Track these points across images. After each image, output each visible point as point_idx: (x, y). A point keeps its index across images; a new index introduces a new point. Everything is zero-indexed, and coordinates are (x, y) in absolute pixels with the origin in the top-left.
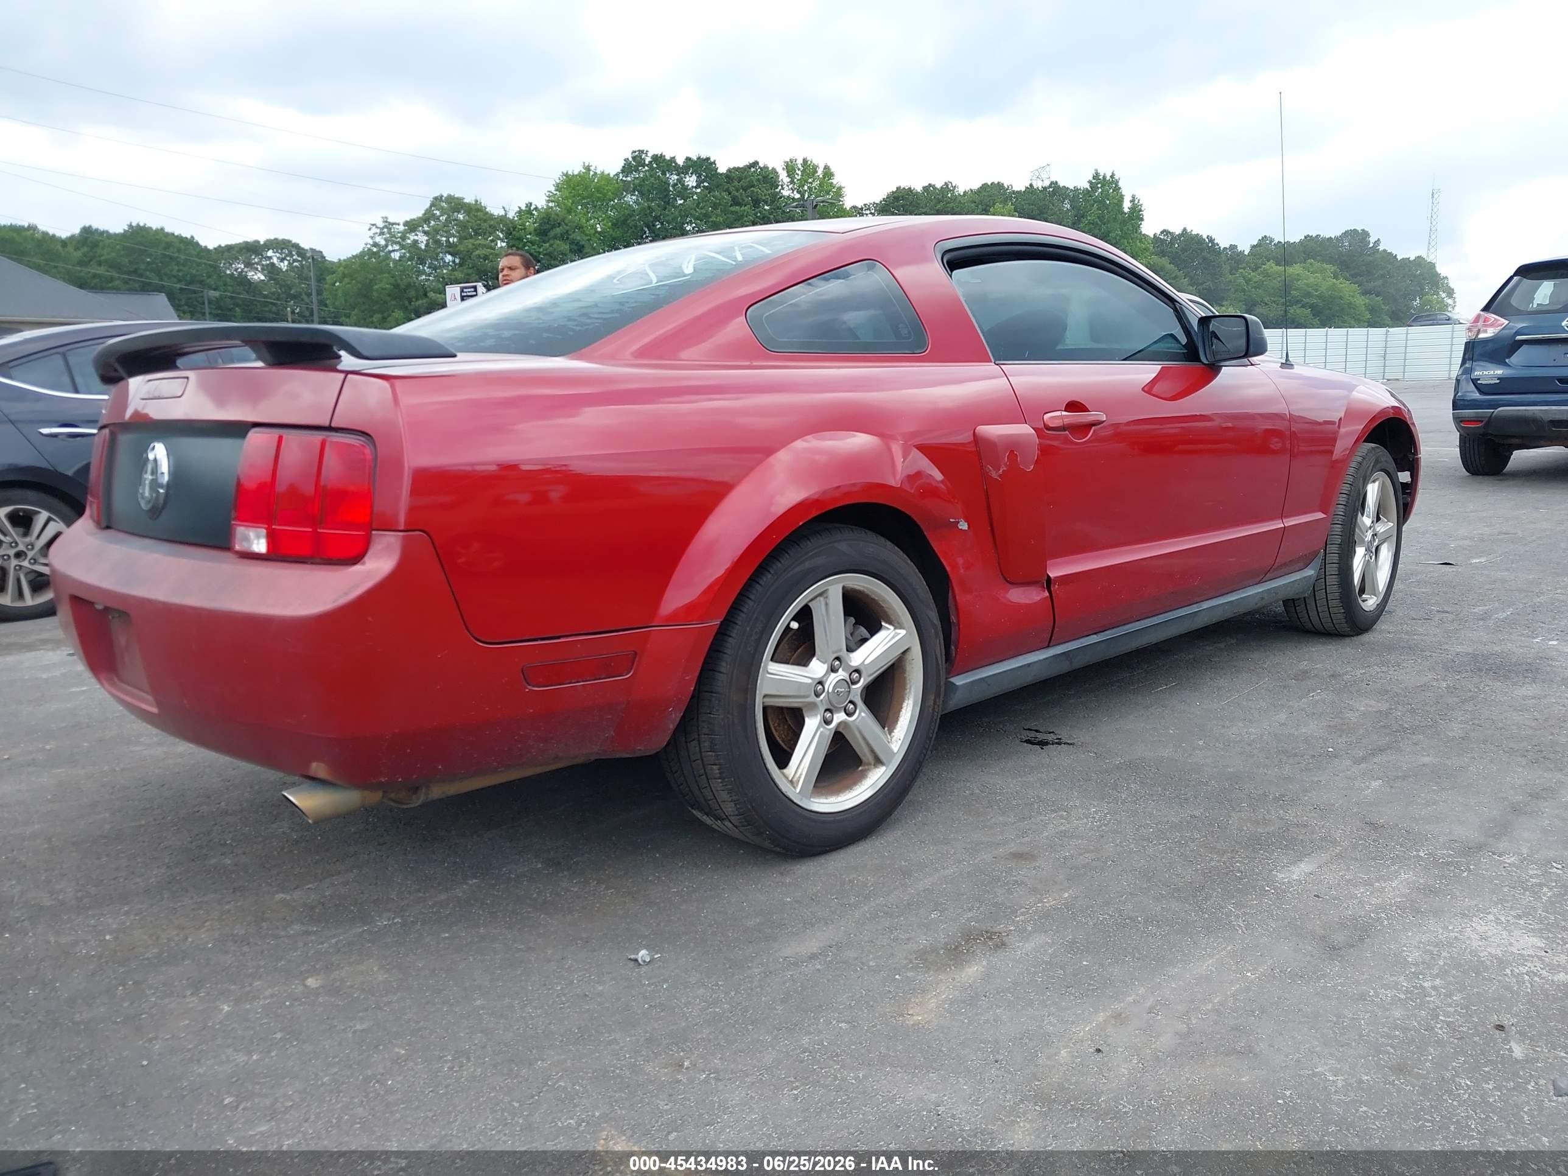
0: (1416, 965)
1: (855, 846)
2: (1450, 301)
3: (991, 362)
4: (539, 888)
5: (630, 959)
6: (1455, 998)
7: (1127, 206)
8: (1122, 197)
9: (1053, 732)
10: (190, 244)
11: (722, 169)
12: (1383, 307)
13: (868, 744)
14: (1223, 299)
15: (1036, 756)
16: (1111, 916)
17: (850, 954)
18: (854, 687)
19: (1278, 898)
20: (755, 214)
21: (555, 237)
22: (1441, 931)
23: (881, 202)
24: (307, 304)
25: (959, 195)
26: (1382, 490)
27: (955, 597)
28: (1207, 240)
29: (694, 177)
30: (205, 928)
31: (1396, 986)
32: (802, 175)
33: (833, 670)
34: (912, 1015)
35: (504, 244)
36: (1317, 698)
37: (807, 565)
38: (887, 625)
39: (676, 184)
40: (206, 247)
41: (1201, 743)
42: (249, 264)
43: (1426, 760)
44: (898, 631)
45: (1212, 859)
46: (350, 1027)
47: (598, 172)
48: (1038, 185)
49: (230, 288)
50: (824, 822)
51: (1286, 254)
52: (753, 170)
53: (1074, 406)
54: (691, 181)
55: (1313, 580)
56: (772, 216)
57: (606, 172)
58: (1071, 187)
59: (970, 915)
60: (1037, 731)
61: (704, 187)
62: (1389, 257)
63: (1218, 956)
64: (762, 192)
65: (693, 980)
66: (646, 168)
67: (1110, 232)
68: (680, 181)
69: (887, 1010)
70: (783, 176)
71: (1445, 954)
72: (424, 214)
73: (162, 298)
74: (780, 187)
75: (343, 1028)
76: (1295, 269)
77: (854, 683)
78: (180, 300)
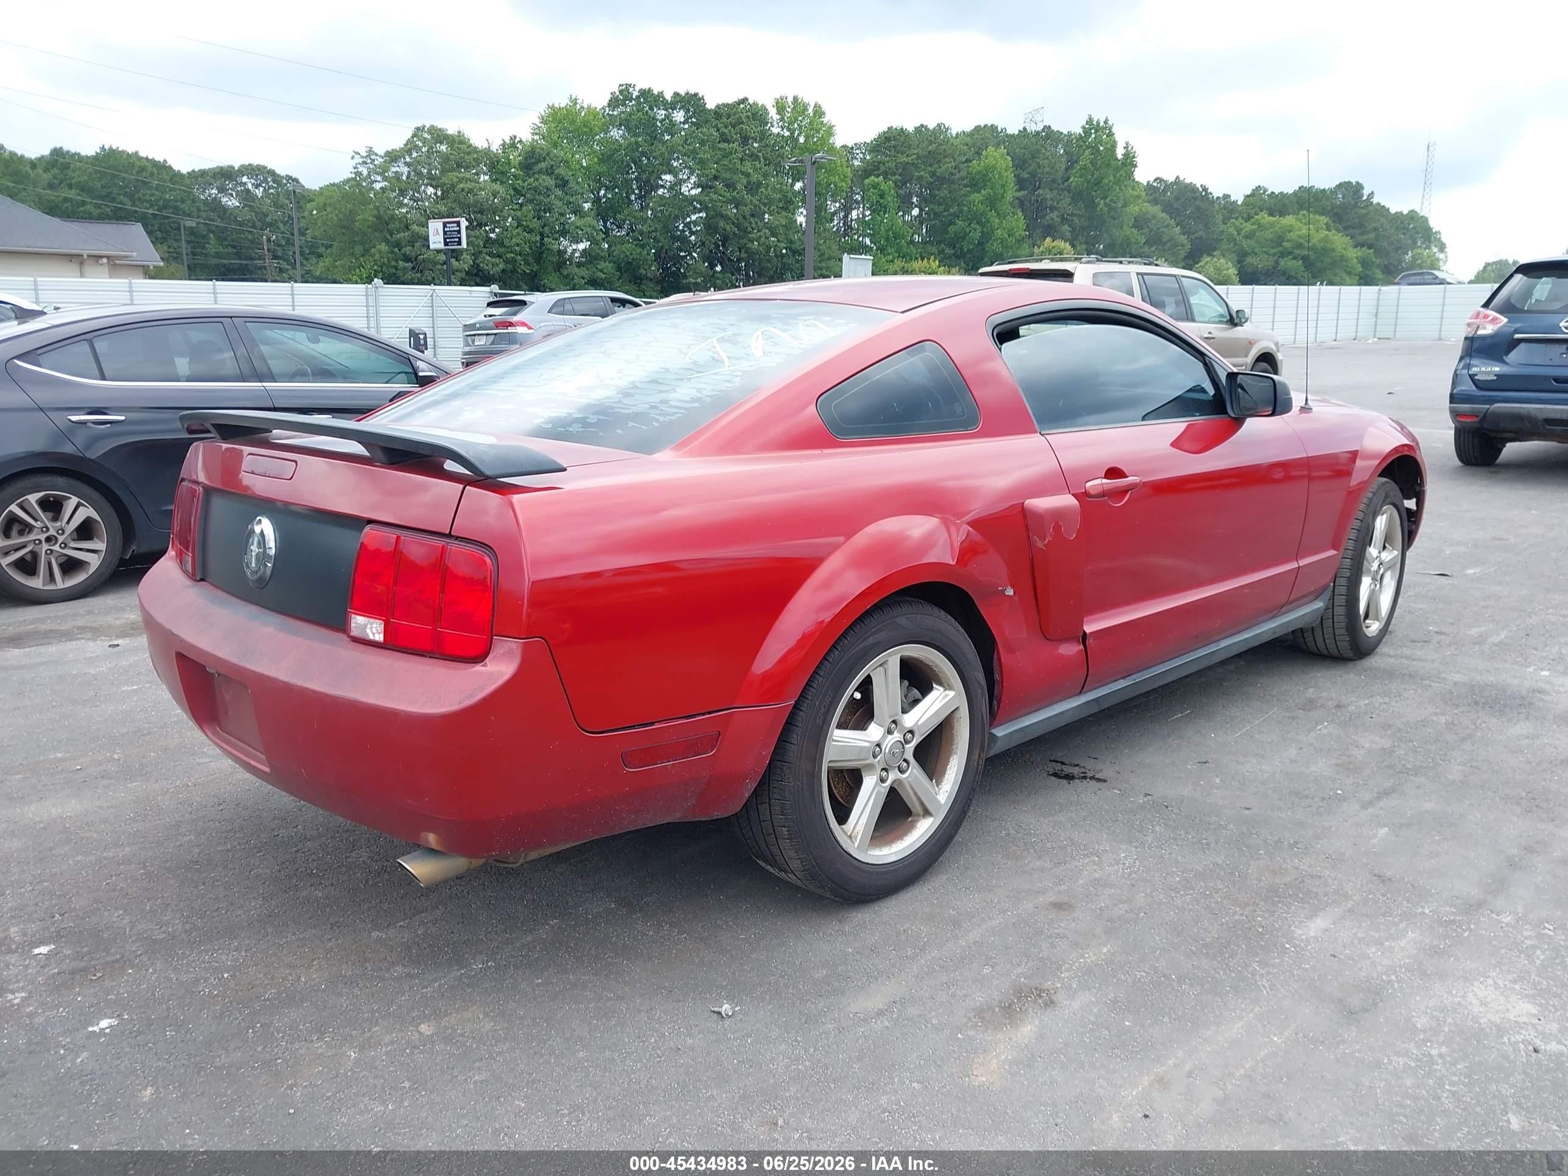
0: (1424, 1031)
1: (905, 891)
2: (1441, 256)
3: (1036, 432)
4: (616, 931)
5: (714, 1012)
6: (1459, 1067)
7: (1120, 153)
8: (1115, 142)
9: (1078, 765)
10: (162, 168)
11: (711, 105)
12: (1374, 260)
13: (918, 798)
14: (1215, 249)
15: (1065, 792)
16: (1147, 973)
17: (913, 1011)
18: (907, 746)
19: (1298, 957)
20: (744, 152)
21: (540, 172)
22: (1445, 995)
23: (872, 142)
24: (284, 233)
25: (952, 136)
26: (1390, 522)
27: (999, 659)
28: (1201, 189)
29: (682, 113)
30: (314, 968)
31: (1407, 1054)
32: (792, 112)
33: (890, 732)
34: (977, 1076)
35: (487, 178)
36: (1324, 731)
37: (871, 641)
38: (938, 687)
39: (665, 120)
40: (179, 171)
41: (1218, 780)
42: (222, 190)
43: (1428, 806)
44: (947, 692)
45: (1235, 913)
46: (470, 1077)
47: (585, 106)
48: (1032, 128)
49: (203, 214)
50: (878, 873)
51: (1279, 205)
52: (742, 106)
53: (1113, 473)
54: (679, 116)
55: (1322, 611)
56: (760, 154)
57: (593, 106)
58: (1065, 132)
59: (1019, 970)
60: (1063, 763)
61: (692, 122)
62: (1382, 210)
63: (1246, 1019)
64: (752, 129)
65: (774, 1035)
66: (633, 102)
67: (1103, 178)
68: (667, 117)
69: (954, 1070)
70: (773, 113)
71: (1449, 1020)
72: (406, 145)
73: (139, 228)
74: (769, 125)
75: (463, 1078)
76: (1289, 220)
77: (907, 742)
78: (152, 225)
